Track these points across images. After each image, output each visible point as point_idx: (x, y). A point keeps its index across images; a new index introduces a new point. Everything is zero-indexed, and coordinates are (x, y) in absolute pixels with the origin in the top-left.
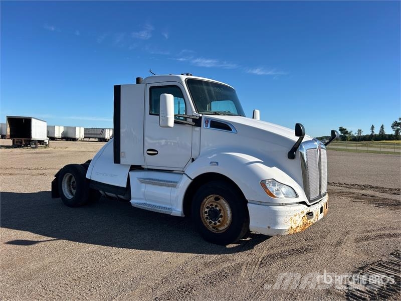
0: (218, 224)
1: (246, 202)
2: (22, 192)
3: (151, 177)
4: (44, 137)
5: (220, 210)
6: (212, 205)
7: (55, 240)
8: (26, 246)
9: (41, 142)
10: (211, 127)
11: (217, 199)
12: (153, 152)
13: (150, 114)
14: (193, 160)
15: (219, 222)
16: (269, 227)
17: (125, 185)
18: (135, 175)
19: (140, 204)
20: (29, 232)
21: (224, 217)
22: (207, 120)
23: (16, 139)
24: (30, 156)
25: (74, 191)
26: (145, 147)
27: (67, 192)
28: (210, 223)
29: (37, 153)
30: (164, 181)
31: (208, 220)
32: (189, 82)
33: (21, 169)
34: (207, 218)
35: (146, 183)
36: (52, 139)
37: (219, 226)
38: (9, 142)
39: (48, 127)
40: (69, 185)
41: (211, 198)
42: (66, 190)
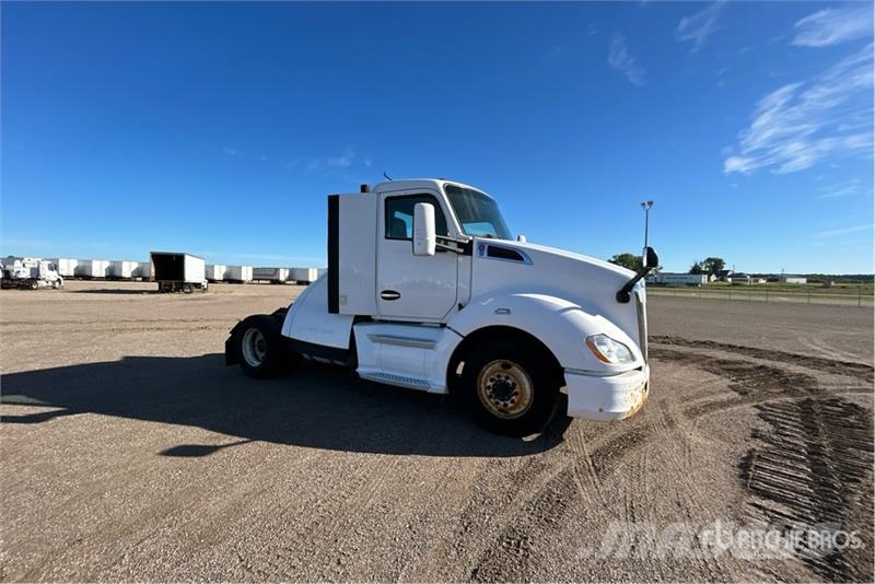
0: (510, 405)
1: (562, 371)
2: (179, 355)
3: (388, 333)
4: (201, 279)
5: (514, 384)
6: (499, 376)
7: (244, 442)
8: (196, 459)
9: (198, 285)
10: (489, 255)
11: (506, 367)
12: (391, 295)
13: (386, 238)
14: (461, 307)
15: (513, 402)
16: (601, 410)
17: (346, 346)
18: (362, 332)
19: (372, 374)
20: (198, 429)
21: (521, 394)
22: (481, 246)
23: (163, 282)
24: (184, 302)
25: (261, 355)
26: (379, 287)
27: (250, 357)
28: (497, 403)
29: (192, 299)
30: (414, 339)
31: (492, 400)
32: (449, 189)
33: (173, 321)
34: (490, 397)
35: (381, 342)
36: (211, 281)
37: (512, 408)
38: (155, 286)
39: (206, 266)
40: (253, 346)
41: (496, 365)
42: (249, 353)
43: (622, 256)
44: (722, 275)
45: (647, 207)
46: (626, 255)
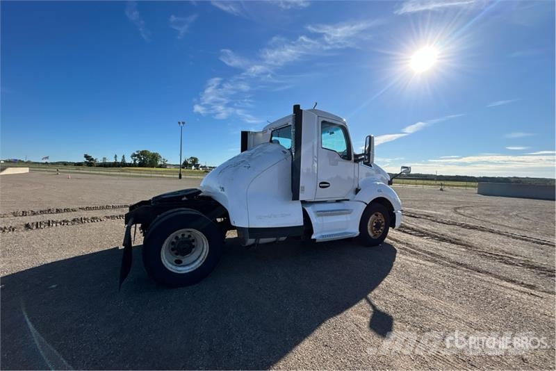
12: (324, 185)
14: (358, 190)
17: (301, 223)
26: (318, 179)
43: (143, 151)
44: (197, 166)
45: (181, 124)
46: (146, 151)
